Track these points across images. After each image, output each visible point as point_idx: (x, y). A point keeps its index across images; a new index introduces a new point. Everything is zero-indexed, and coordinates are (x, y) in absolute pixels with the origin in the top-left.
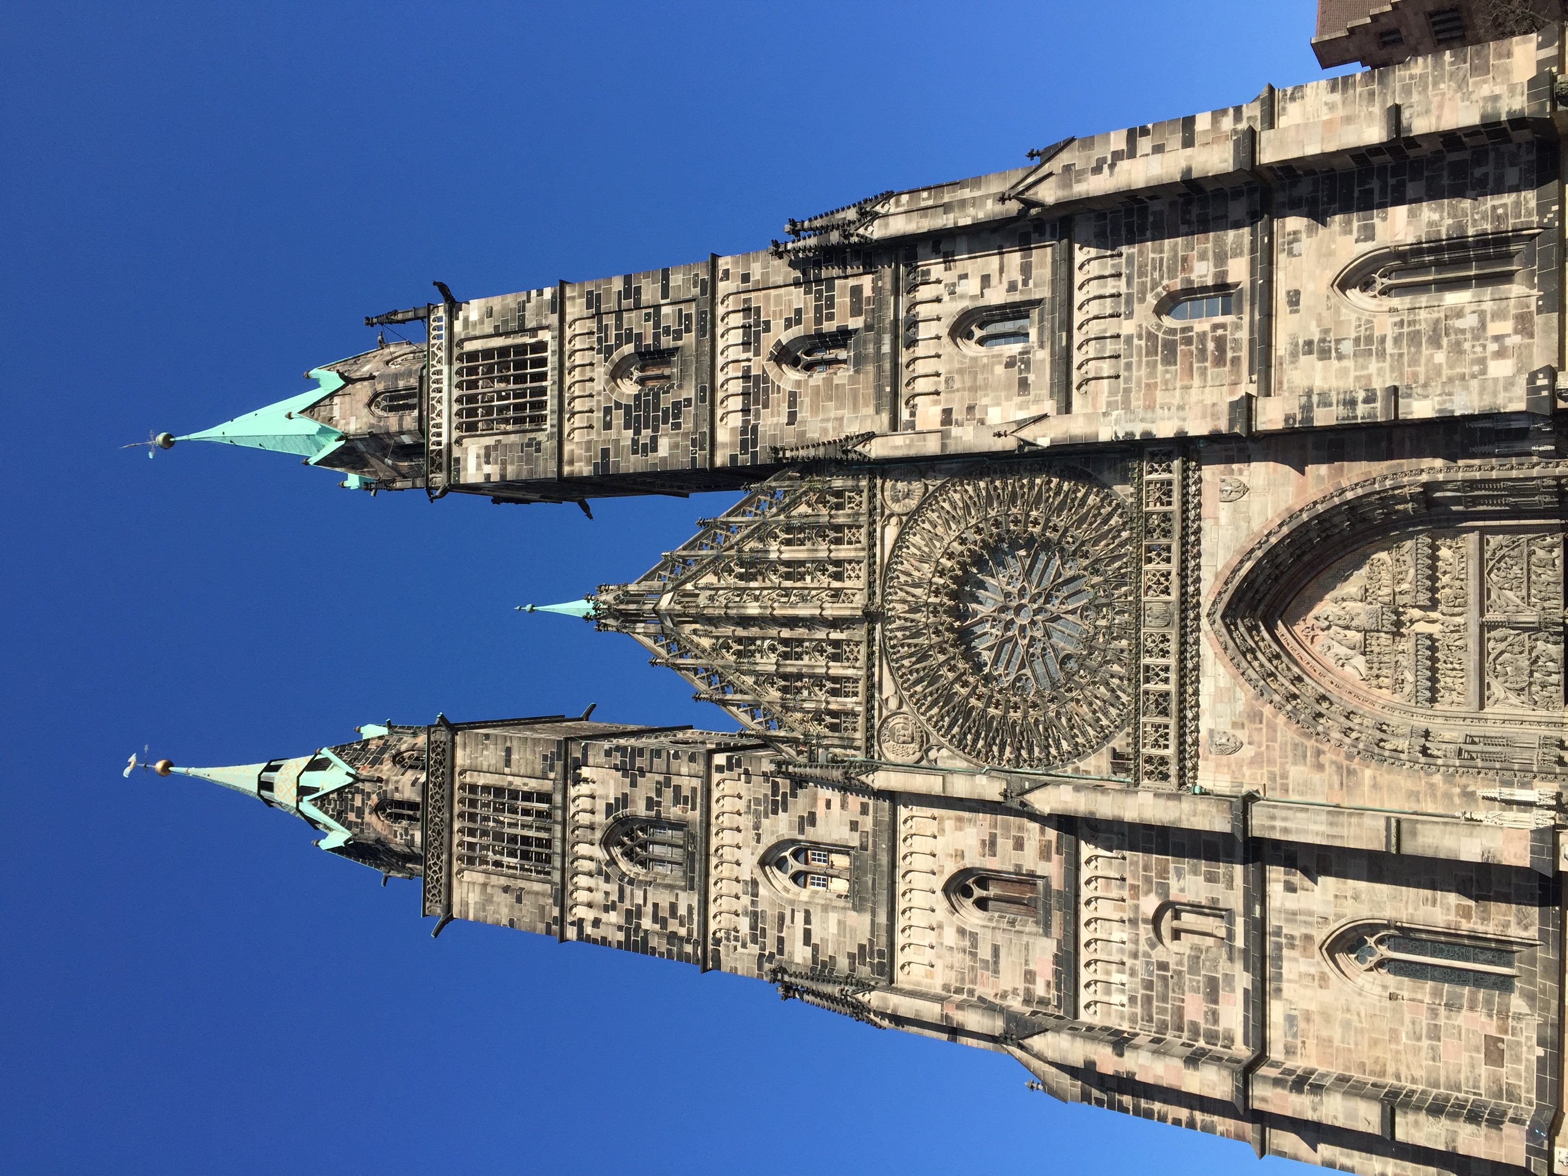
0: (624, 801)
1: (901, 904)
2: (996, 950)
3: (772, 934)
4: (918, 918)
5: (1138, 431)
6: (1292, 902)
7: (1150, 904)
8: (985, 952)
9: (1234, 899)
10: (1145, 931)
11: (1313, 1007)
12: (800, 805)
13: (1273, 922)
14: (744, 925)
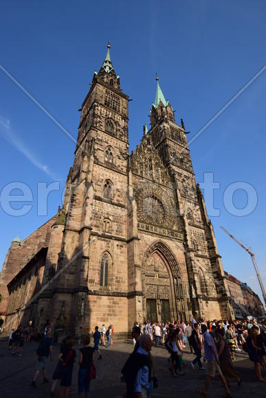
0: (119, 125)
1: (107, 170)
2: (100, 185)
3: (99, 143)
4: (104, 172)
5: (187, 233)
6: (115, 245)
7: (111, 218)
8: (99, 183)
9: (114, 235)
10: (106, 216)
11: (96, 246)
12: (121, 157)
13: (111, 241)
14: (100, 138)
